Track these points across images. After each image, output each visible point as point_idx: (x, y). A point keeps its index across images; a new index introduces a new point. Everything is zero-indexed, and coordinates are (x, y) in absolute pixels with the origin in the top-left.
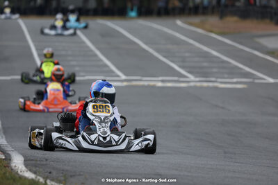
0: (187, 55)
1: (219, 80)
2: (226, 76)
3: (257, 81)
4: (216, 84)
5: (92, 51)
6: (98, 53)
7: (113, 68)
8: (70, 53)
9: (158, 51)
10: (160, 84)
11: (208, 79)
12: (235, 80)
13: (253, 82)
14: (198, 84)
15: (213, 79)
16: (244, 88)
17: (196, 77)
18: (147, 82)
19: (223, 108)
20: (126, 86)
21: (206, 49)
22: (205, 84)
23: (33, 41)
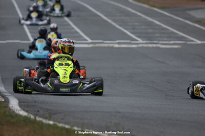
0: (137, 24)
1: (160, 42)
2: (165, 39)
3: (188, 43)
4: (158, 45)
7: (82, 34)
9: (115, 21)
10: (117, 46)
11: (152, 42)
12: (172, 42)
13: (185, 44)
14: (145, 45)
15: (156, 42)
16: (179, 48)
17: (143, 40)
18: (107, 44)
19: (163, 63)
20: (92, 47)
21: (150, 19)
22: (150, 45)
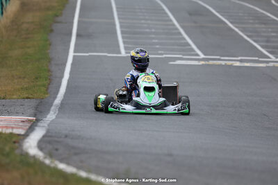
0: (273, 34)
5: (177, 29)
6: (182, 31)
7: (194, 46)
8: (153, 30)
10: (238, 64)
17: (276, 57)
18: (224, 61)
20: (203, 65)
23: (119, 18)
